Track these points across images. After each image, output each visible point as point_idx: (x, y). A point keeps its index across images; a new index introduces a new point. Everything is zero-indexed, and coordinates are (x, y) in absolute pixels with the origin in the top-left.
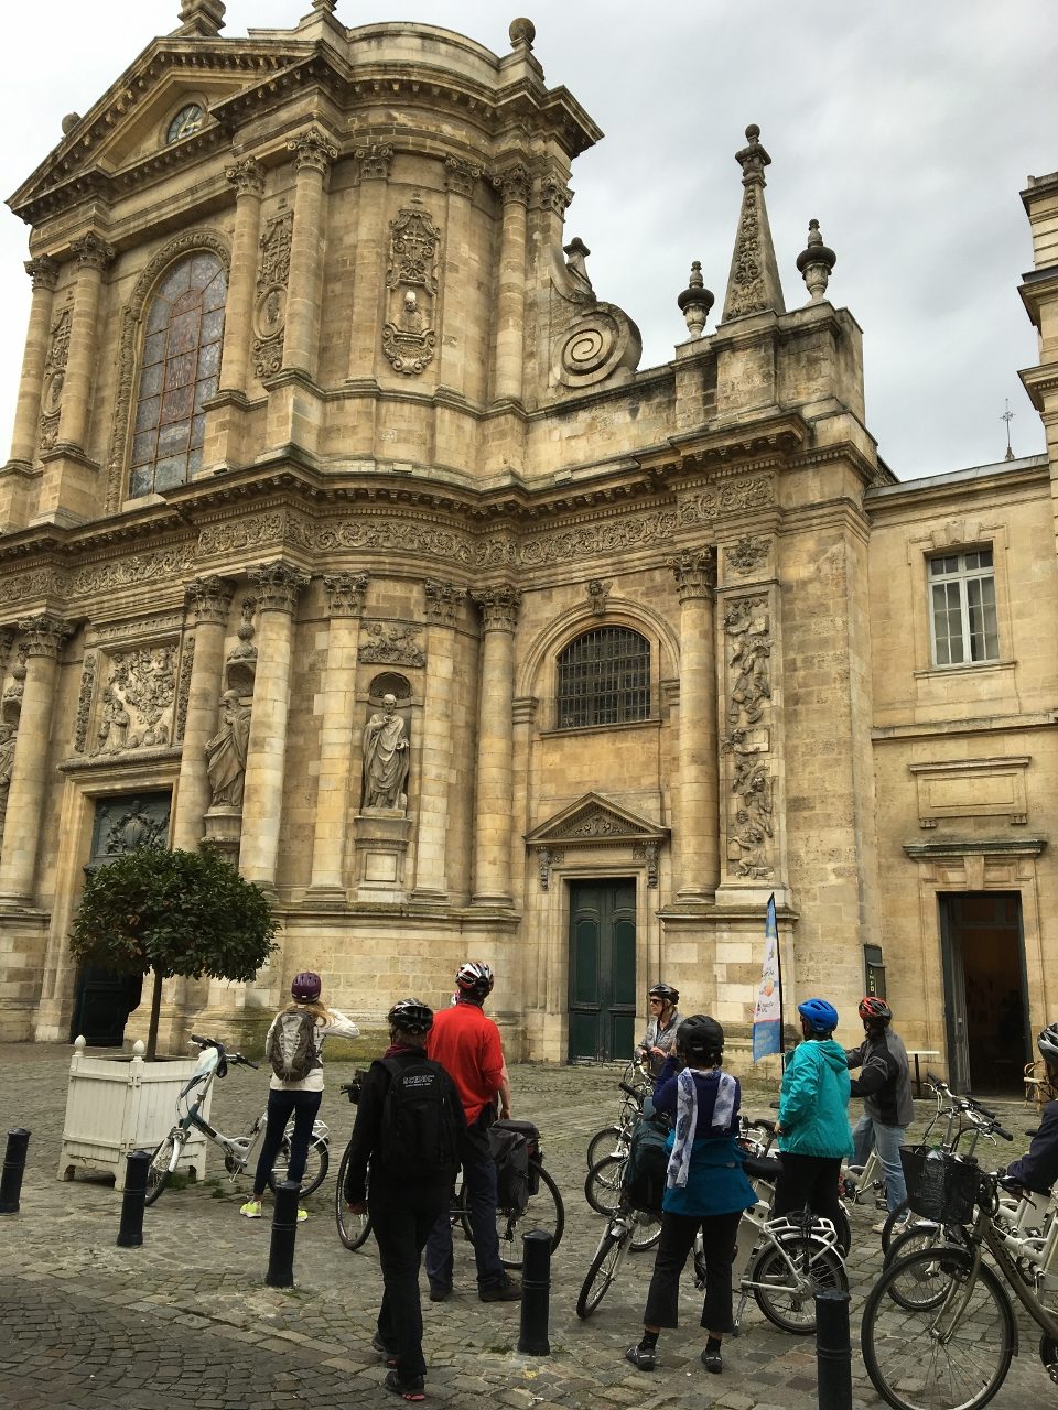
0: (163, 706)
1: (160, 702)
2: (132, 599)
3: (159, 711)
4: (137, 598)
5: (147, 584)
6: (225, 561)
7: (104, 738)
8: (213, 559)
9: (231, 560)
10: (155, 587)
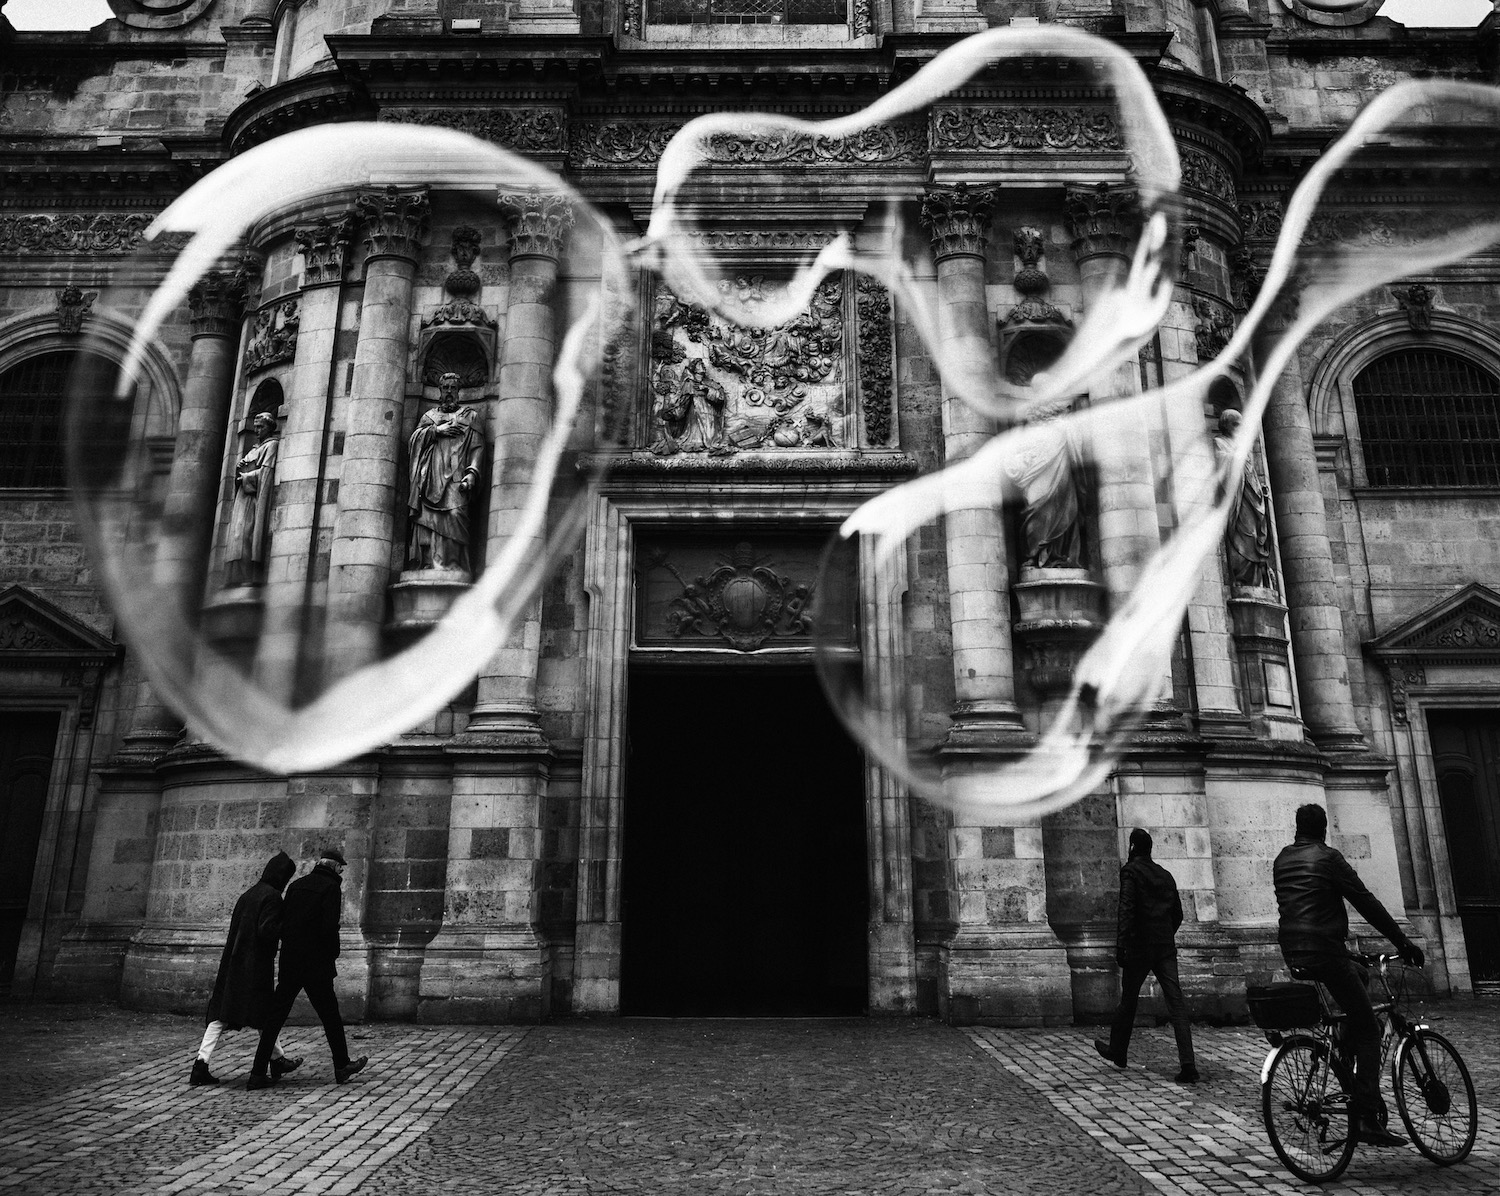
0: (811, 381)
1: (804, 372)
2: (745, 191)
3: (801, 388)
4: (756, 191)
5: (785, 171)
6: (1004, 164)
7: (680, 422)
8: (969, 157)
9: (1017, 165)
10: (800, 180)
